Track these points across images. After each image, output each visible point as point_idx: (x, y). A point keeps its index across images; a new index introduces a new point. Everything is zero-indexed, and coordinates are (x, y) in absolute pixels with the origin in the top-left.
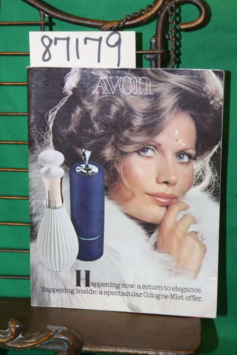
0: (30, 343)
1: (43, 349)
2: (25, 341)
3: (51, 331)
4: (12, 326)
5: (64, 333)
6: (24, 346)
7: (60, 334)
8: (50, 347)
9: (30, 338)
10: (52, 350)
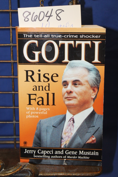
0: (9, 173)
1: (16, 176)
2: (6, 172)
3: (21, 166)
5: (28, 166)
6: (6, 175)
7: (26, 167)
9: (8, 171)
10: (21, 176)
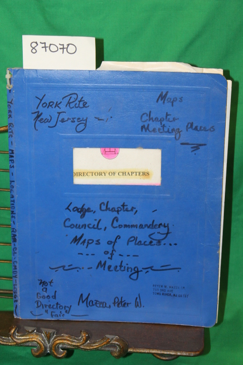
0: (95, 346)
1: (102, 350)
2: (92, 345)
3: (109, 339)
4: (83, 335)
5: (117, 340)
6: (91, 348)
7: (114, 341)
8: (107, 349)
9: (94, 343)
10: (109, 351)
